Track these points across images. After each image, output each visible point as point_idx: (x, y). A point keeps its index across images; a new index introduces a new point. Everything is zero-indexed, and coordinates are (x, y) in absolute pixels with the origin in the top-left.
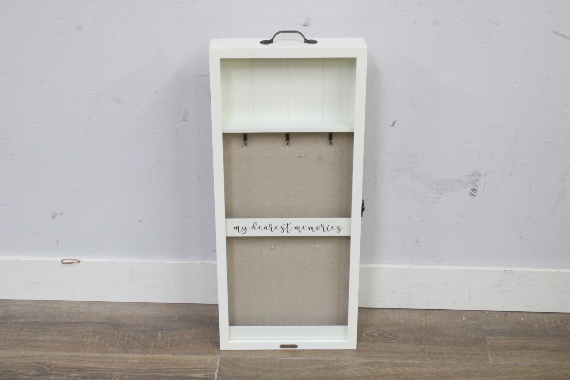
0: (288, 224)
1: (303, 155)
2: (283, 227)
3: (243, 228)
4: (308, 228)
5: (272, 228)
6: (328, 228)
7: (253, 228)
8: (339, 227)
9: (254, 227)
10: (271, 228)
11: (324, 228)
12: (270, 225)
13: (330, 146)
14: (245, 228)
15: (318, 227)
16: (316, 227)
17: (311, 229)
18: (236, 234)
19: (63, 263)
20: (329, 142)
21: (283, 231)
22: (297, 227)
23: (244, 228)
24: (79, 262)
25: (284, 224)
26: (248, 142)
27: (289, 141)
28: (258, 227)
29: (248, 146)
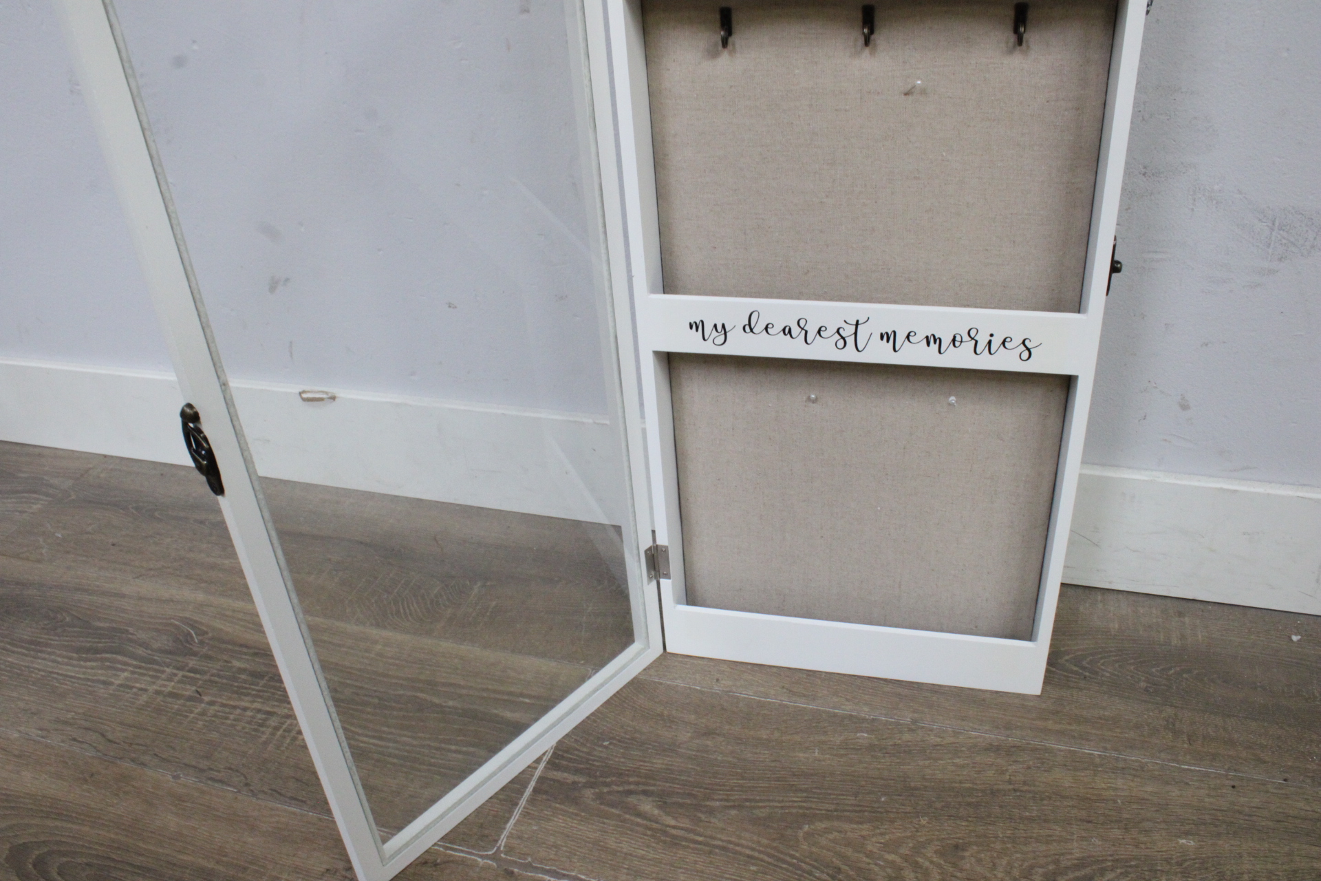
0: (857, 321)
1: (919, 82)
2: (841, 331)
3: (715, 326)
4: (925, 340)
5: (806, 332)
6: (990, 342)
7: (747, 329)
8: (1027, 343)
9: (749, 327)
10: (803, 332)
11: (976, 342)
12: (803, 323)
13: (1017, 52)
14: (723, 326)
15: (958, 338)
16: (952, 338)
17: (935, 342)
18: (692, 344)
19: (305, 400)
20: (1012, 38)
21: (841, 343)
22: (887, 333)
23: (719, 328)
24: (333, 398)
25: (845, 321)
26: (736, 39)
27: (872, 32)
28: (764, 327)
29: (734, 51)
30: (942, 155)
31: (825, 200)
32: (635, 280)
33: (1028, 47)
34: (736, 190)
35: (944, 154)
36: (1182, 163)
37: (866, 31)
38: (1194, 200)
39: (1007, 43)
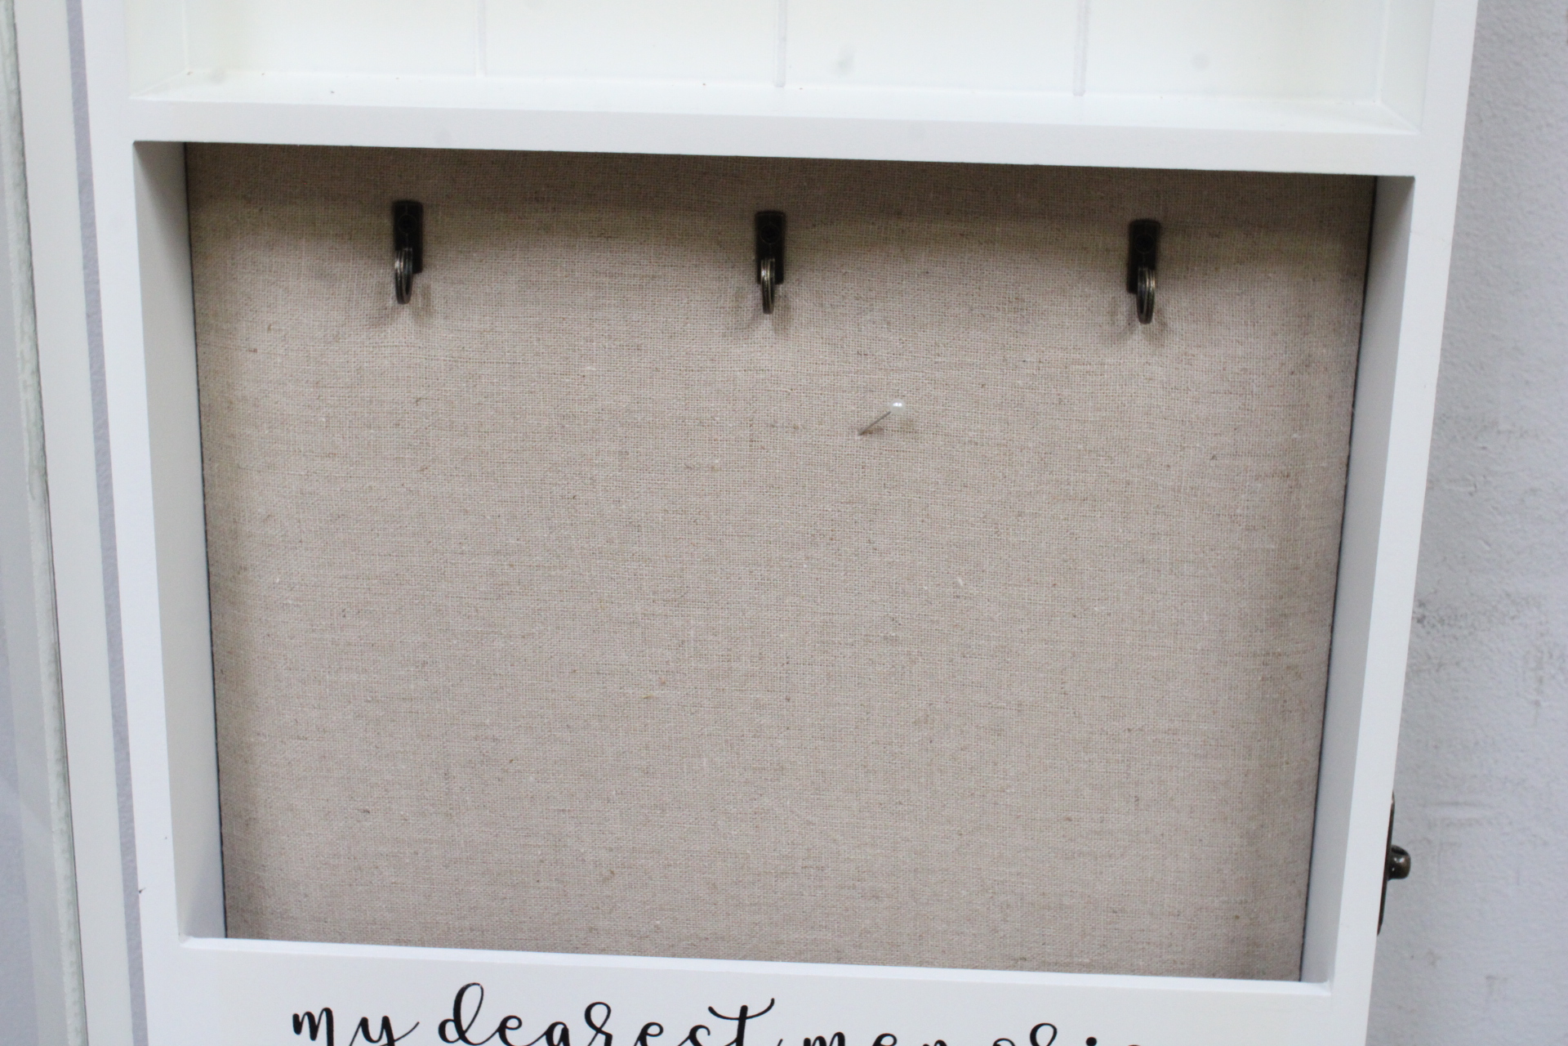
0: (744, 1009)
1: (898, 403)
2: (700, 1036)
3: (364, 1024)
5: (609, 1039)
7: (451, 1031)
9: (456, 1026)
10: (601, 1038)
12: (598, 1016)
13: (1139, 336)
14: (386, 1023)
20: (1126, 303)
22: (821, 1039)
23: (375, 1029)
25: (711, 1010)
26: (432, 281)
27: (779, 277)
28: (497, 1025)
29: (427, 309)
30: (955, 584)
31: (655, 693)
32: (144, 901)
33: (1164, 325)
34: (424, 663)
35: (960, 581)
36: (1508, 595)
37: (765, 274)
38: (1541, 680)
39: (1113, 314)
